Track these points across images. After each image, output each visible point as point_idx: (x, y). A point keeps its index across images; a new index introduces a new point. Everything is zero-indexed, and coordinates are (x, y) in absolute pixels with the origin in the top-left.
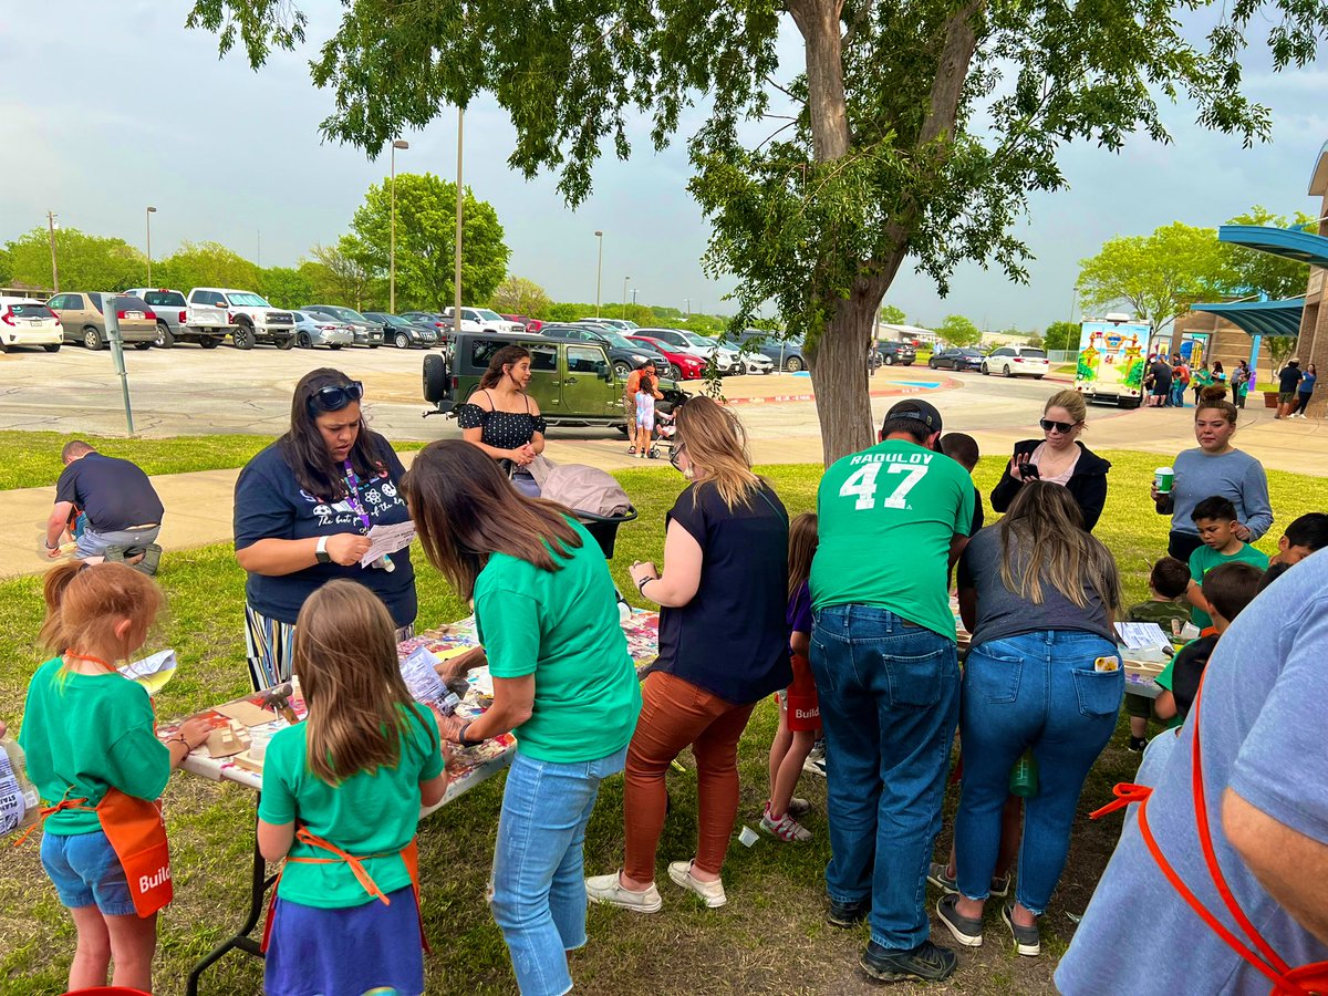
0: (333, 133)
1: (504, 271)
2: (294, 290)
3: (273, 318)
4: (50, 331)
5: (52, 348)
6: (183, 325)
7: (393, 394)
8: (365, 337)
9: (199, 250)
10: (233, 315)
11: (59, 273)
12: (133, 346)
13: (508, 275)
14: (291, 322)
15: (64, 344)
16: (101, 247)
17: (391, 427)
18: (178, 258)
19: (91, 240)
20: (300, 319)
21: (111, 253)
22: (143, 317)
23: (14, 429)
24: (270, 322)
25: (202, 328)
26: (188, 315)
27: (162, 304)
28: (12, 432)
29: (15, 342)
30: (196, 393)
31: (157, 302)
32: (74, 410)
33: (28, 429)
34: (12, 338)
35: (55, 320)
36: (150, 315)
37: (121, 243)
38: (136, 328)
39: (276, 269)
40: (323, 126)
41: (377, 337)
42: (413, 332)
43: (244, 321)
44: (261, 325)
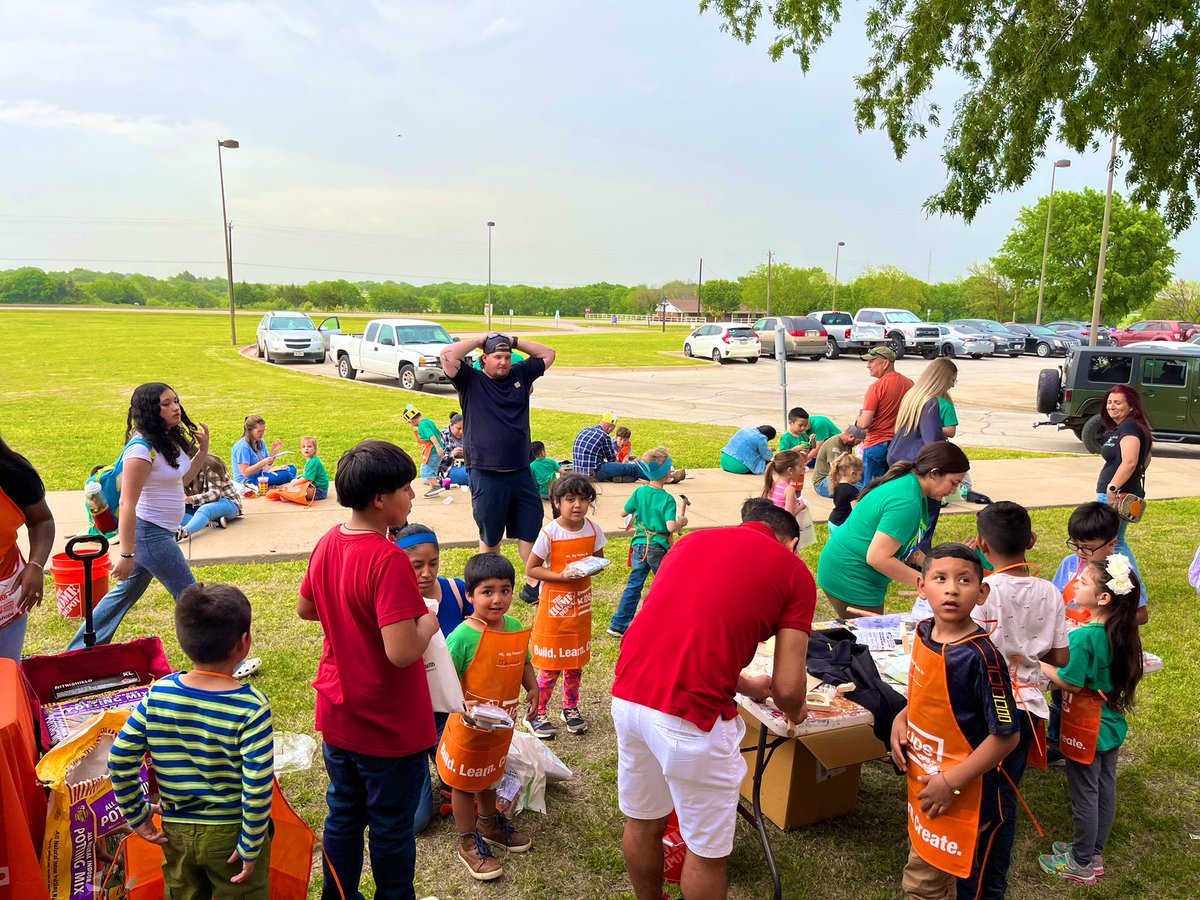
0: (933, 207)
1: (1168, 276)
2: (955, 303)
3: (922, 332)
4: (752, 347)
5: (752, 360)
6: (847, 340)
7: (1016, 402)
8: (1006, 347)
9: (877, 273)
10: (889, 330)
11: (771, 298)
12: (809, 358)
13: (1173, 281)
14: (937, 335)
15: (761, 356)
16: (802, 275)
17: (1004, 434)
18: (860, 280)
19: (797, 270)
20: (946, 332)
21: (811, 280)
22: (818, 335)
23: (710, 423)
24: (919, 335)
25: (862, 343)
26: (852, 332)
27: (835, 323)
28: (709, 425)
29: (729, 356)
30: (844, 398)
31: (831, 321)
32: (755, 409)
33: (720, 424)
34: (727, 353)
35: (756, 339)
36: (824, 333)
37: (819, 271)
38: (812, 343)
39: (942, 284)
40: (925, 205)
41: (1018, 347)
42: (1055, 341)
43: (897, 335)
44: (911, 339)
